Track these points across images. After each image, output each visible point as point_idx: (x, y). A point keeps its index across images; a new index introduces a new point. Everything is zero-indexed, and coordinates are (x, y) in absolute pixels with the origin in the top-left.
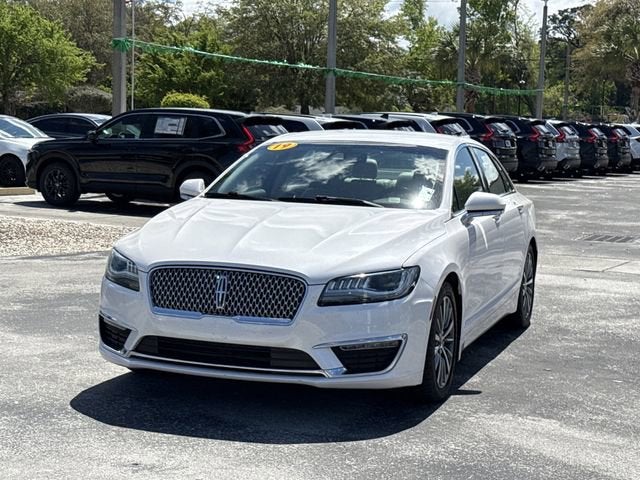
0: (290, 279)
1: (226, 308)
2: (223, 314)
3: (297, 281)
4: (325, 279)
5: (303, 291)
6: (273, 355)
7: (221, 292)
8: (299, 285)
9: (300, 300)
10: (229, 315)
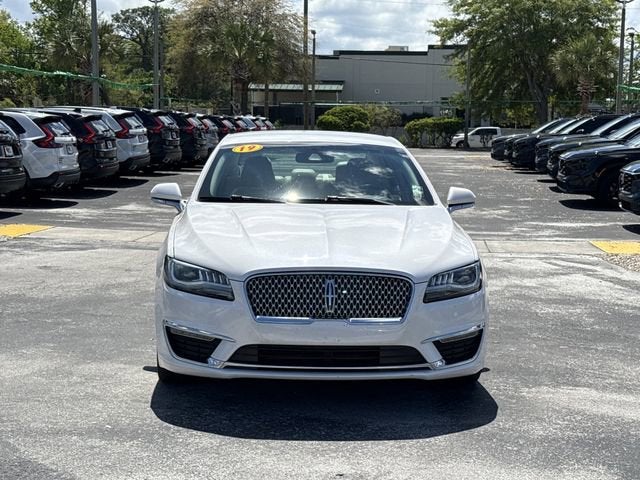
0: (396, 279)
1: (336, 311)
2: (333, 317)
3: (402, 280)
4: (426, 277)
5: (410, 289)
6: (382, 354)
7: (330, 296)
8: (404, 285)
9: (408, 299)
10: (339, 317)
